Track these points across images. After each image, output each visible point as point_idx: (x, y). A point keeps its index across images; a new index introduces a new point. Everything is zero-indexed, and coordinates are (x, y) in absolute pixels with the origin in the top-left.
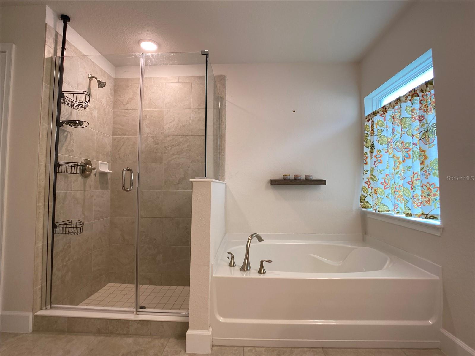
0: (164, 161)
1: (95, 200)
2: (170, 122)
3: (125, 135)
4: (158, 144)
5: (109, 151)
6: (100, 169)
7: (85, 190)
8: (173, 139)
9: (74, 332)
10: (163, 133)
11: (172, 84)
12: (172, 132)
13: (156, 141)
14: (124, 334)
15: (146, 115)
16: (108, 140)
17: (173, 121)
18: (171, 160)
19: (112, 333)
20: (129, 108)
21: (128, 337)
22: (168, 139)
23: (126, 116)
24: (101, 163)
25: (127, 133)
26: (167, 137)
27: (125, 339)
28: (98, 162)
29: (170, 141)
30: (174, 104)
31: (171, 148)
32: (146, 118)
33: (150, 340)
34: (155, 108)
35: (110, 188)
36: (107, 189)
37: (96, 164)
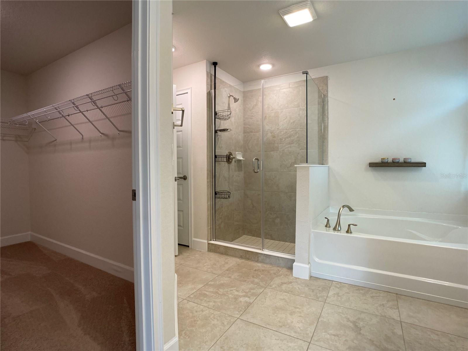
0: (280, 150)
1: (235, 178)
2: (284, 120)
3: (252, 132)
4: (275, 137)
5: (242, 144)
6: (237, 158)
7: (229, 172)
8: (286, 132)
9: (228, 255)
10: (279, 129)
11: (284, 90)
12: (285, 127)
13: (274, 135)
14: (255, 261)
15: (266, 116)
16: (241, 137)
17: (286, 119)
18: (285, 149)
19: (248, 259)
20: (254, 113)
21: (258, 263)
22: (282, 133)
23: (252, 118)
24: (238, 154)
25: (253, 131)
26: (281, 132)
27: (256, 263)
28: (236, 153)
29: (284, 134)
30: (286, 105)
31: (285, 140)
32: (266, 118)
33: (271, 266)
34: (272, 110)
35: (243, 170)
36: (242, 171)
37: (235, 154)
